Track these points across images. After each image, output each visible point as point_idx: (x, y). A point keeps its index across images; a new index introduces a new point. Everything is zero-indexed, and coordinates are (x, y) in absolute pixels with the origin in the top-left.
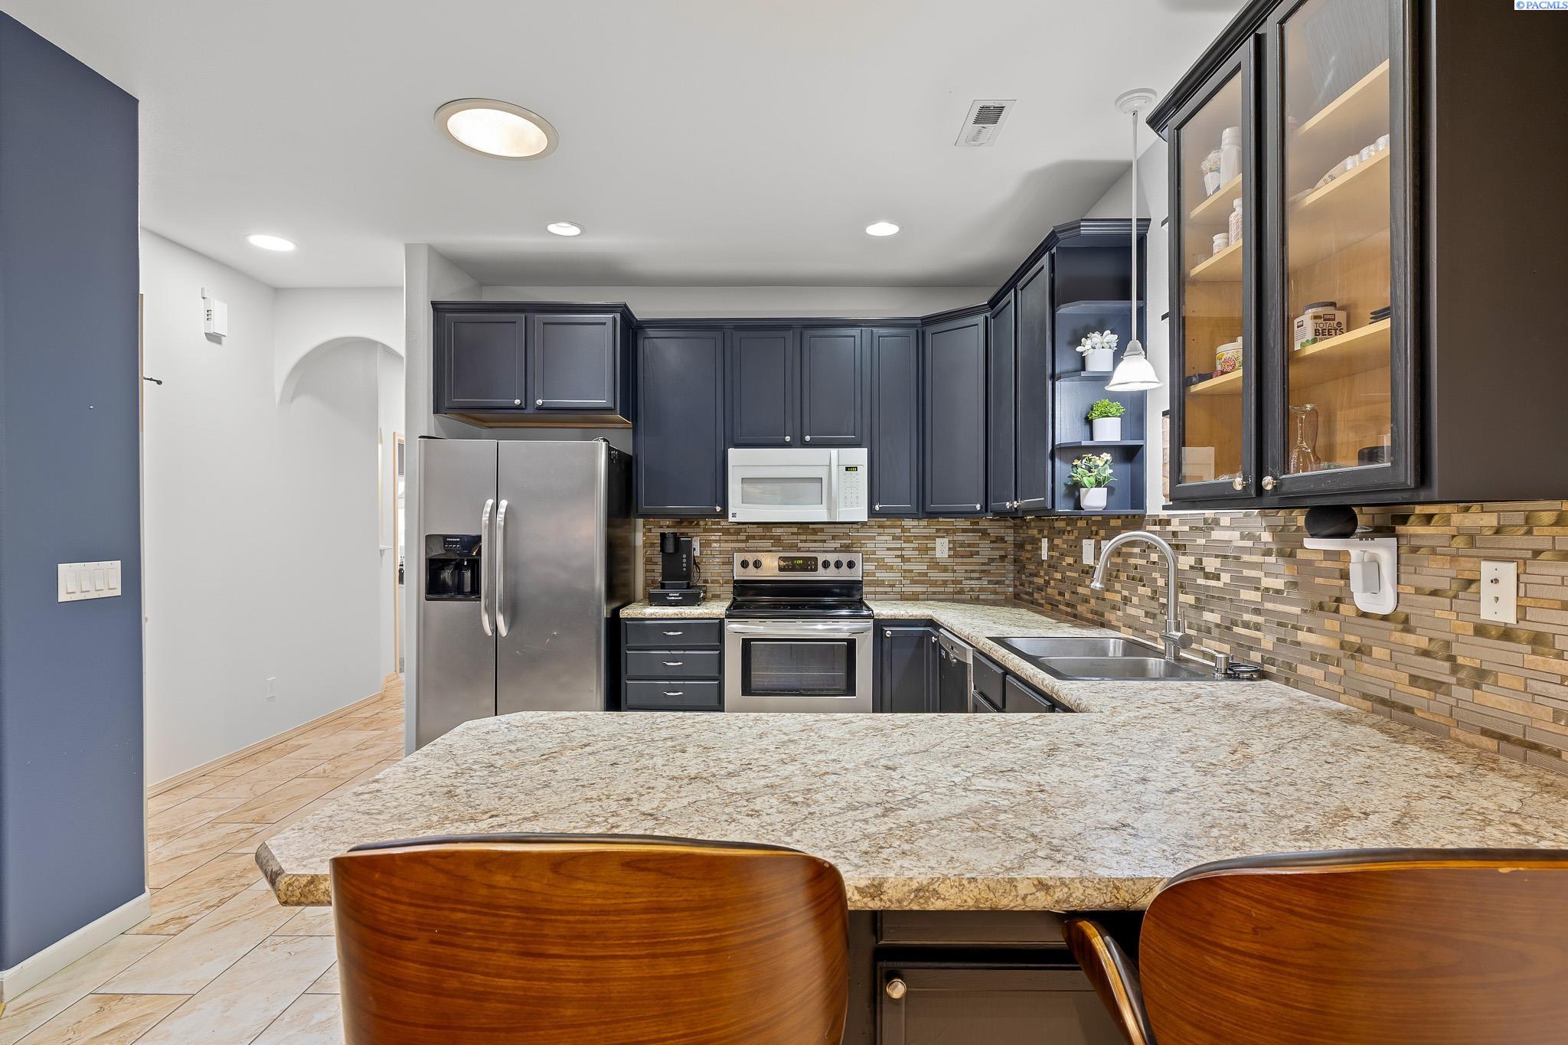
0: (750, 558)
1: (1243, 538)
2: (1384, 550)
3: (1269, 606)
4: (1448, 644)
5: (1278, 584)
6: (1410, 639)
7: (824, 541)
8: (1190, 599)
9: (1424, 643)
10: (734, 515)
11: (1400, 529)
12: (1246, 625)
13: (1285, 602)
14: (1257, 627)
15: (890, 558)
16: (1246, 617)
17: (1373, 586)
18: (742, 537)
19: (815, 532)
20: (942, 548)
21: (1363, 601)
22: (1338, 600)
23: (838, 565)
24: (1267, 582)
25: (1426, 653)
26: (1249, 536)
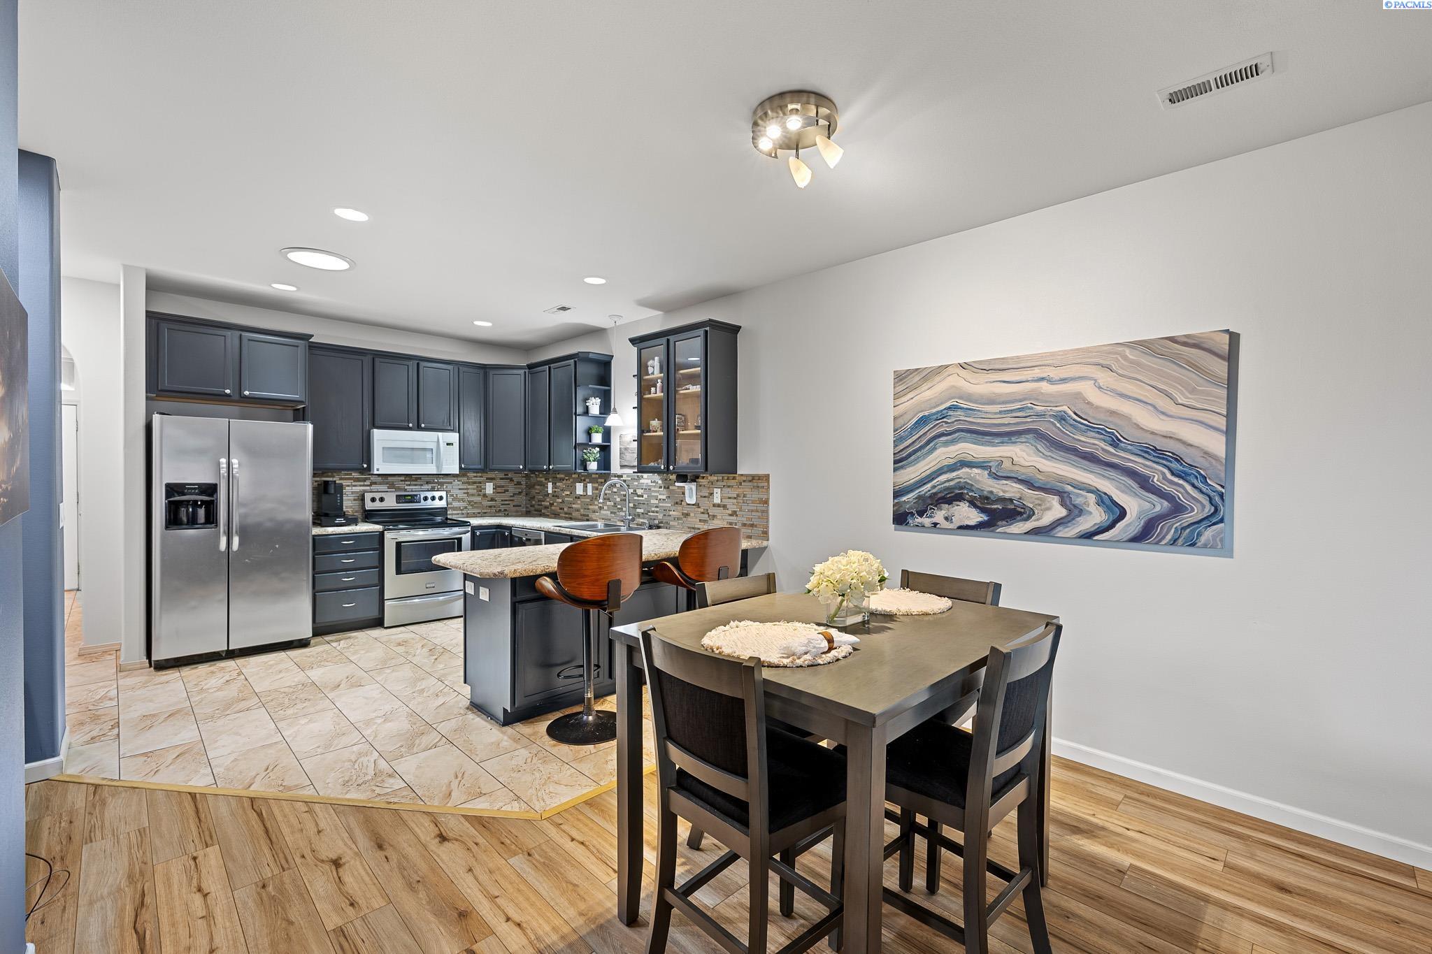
0: (377, 496)
1: (652, 482)
2: (693, 486)
3: (661, 504)
4: (707, 510)
5: (664, 497)
6: (699, 510)
7: (422, 485)
8: (631, 505)
9: (702, 511)
10: (378, 470)
11: (697, 480)
12: (653, 512)
13: (666, 503)
14: (657, 512)
15: (461, 494)
16: (653, 509)
17: (691, 497)
18: (368, 483)
19: (416, 480)
20: (489, 488)
21: (688, 500)
22: (682, 501)
23: (433, 498)
24: (660, 497)
25: (703, 513)
26: (654, 482)
